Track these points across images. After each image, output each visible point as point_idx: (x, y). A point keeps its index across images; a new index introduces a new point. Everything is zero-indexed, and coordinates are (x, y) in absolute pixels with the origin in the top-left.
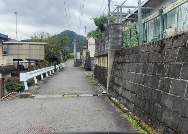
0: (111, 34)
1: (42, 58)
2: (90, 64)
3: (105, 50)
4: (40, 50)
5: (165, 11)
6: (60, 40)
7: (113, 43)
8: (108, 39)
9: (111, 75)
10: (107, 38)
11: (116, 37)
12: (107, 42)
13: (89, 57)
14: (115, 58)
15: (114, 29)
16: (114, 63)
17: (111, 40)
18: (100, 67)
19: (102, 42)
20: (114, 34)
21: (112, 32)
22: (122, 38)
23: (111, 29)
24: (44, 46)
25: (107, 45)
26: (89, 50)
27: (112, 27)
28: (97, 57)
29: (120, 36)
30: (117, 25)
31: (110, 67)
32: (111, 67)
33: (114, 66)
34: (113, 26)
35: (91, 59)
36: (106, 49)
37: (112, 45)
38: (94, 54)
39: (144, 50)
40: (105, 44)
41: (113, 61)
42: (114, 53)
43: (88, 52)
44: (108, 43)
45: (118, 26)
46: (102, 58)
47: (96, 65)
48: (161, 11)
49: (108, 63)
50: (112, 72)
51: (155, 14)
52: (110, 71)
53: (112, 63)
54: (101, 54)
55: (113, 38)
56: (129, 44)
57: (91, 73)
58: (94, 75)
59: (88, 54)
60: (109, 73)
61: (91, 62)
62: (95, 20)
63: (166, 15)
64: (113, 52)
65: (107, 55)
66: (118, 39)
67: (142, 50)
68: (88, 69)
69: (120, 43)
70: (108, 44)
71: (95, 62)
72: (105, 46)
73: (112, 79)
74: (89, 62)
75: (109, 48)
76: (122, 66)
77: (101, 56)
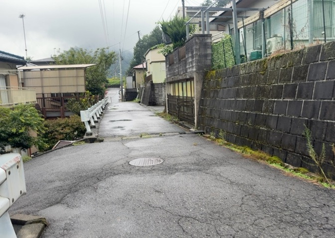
0: (196, 49)
1: (82, 89)
2: (154, 95)
3: (186, 72)
4: (77, 77)
5: (267, 13)
6: (104, 58)
7: (199, 62)
8: (192, 57)
9: (200, 106)
10: (190, 55)
11: (203, 53)
12: (190, 60)
13: (153, 85)
14: (204, 82)
15: (200, 43)
16: (202, 89)
17: (197, 58)
19: (180, 60)
20: (201, 49)
21: (198, 47)
22: (212, 55)
23: (196, 43)
24: (83, 70)
25: (191, 66)
26: (149, 72)
27: (197, 41)
28: (171, 82)
29: (209, 51)
30: (203, 38)
31: (197, 95)
32: (199, 95)
33: (204, 93)
34: (198, 39)
35: (156, 86)
36: (188, 71)
37: (198, 65)
39: (244, 71)
40: (186, 63)
41: (201, 86)
42: (202, 76)
43: (148, 75)
44: (192, 62)
45: (206, 38)
46: (180, 84)
47: (169, 96)
48: (262, 13)
49: (191, 91)
50: (201, 102)
51: (254, 16)
52: (198, 101)
53: (200, 89)
54: (181, 78)
55: (200, 56)
56: (222, 64)
57: (161, 109)
58: (167, 111)
59: (148, 79)
60: (197, 103)
61: (156, 92)
62: (162, 25)
63: (269, 18)
64: (200, 75)
65: (191, 79)
66: (206, 56)
67: (241, 72)
68: (152, 102)
69: (209, 62)
70: (192, 64)
72: (187, 67)
73: (201, 111)
74: (153, 92)
75: (194, 69)
76: (216, 92)
77: (178, 82)
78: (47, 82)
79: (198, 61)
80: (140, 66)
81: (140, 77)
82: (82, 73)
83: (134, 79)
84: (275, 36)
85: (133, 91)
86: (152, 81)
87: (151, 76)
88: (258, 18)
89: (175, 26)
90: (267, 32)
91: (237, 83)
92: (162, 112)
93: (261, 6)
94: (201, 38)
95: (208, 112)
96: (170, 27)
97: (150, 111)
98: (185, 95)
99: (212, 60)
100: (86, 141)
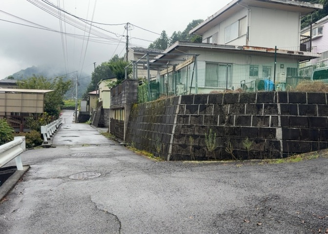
0: (127, 89)
1: (41, 111)
2: (103, 119)
3: (121, 103)
4: (37, 100)
6: (61, 85)
9: (127, 127)
11: (132, 92)
12: (123, 95)
13: (102, 110)
14: (130, 112)
15: (130, 85)
16: (130, 116)
17: (127, 95)
18: (118, 120)
19: (119, 94)
20: (130, 89)
21: (128, 87)
22: (138, 93)
23: (127, 85)
24: (43, 95)
25: (124, 99)
26: (101, 99)
27: (127, 83)
28: (114, 109)
29: (136, 91)
30: (132, 81)
32: (127, 120)
33: (130, 118)
35: (105, 111)
36: (123, 102)
37: (128, 100)
38: (110, 105)
40: (121, 97)
41: (129, 114)
42: (130, 107)
43: (100, 101)
44: (124, 97)
45: (134, 82)
46: (119, 111)
47: (112, 119)
48: (174, 67)
49: (123, 117)
50: (128, 125)
52: (127, 123)
53: (128, 116)
54: (118, 107)
55: (129, 93)
56: (142, 100)
57: (105, 130)
58: (110, 131)
59: (100, 104)
60: (126, 125)
61: (105, 116)
63: (179, 71)
65: (123, 108)
66: (133, 94)
68: (101, 125)
69: (135, 98)
71: (112, 115)
72: (122, 99)
73: (128, 131)
74: (102, 116)
75: (125, 102)
76: (136, 118)
77: (118, 109)
78: (9, 103)
79: (128, 97)
80: (95, 92)
81: (93, 102)
82: (42, 97)
83: (88, 103)
84: (181, 84)
85: (87, 113)
86: (102, 107)
87: (102, 102)
88: (172, 70)
89: (119, 67)
90: (178, 80)
91: (144, 113)
92: (106, 132)
93: (174, 63)
94: (130, 82)
95: (131, 131)
96: (115, 68)
97: (97, 131)
98: (119, 119)
99: (138, 97)
100: (44, 147)
